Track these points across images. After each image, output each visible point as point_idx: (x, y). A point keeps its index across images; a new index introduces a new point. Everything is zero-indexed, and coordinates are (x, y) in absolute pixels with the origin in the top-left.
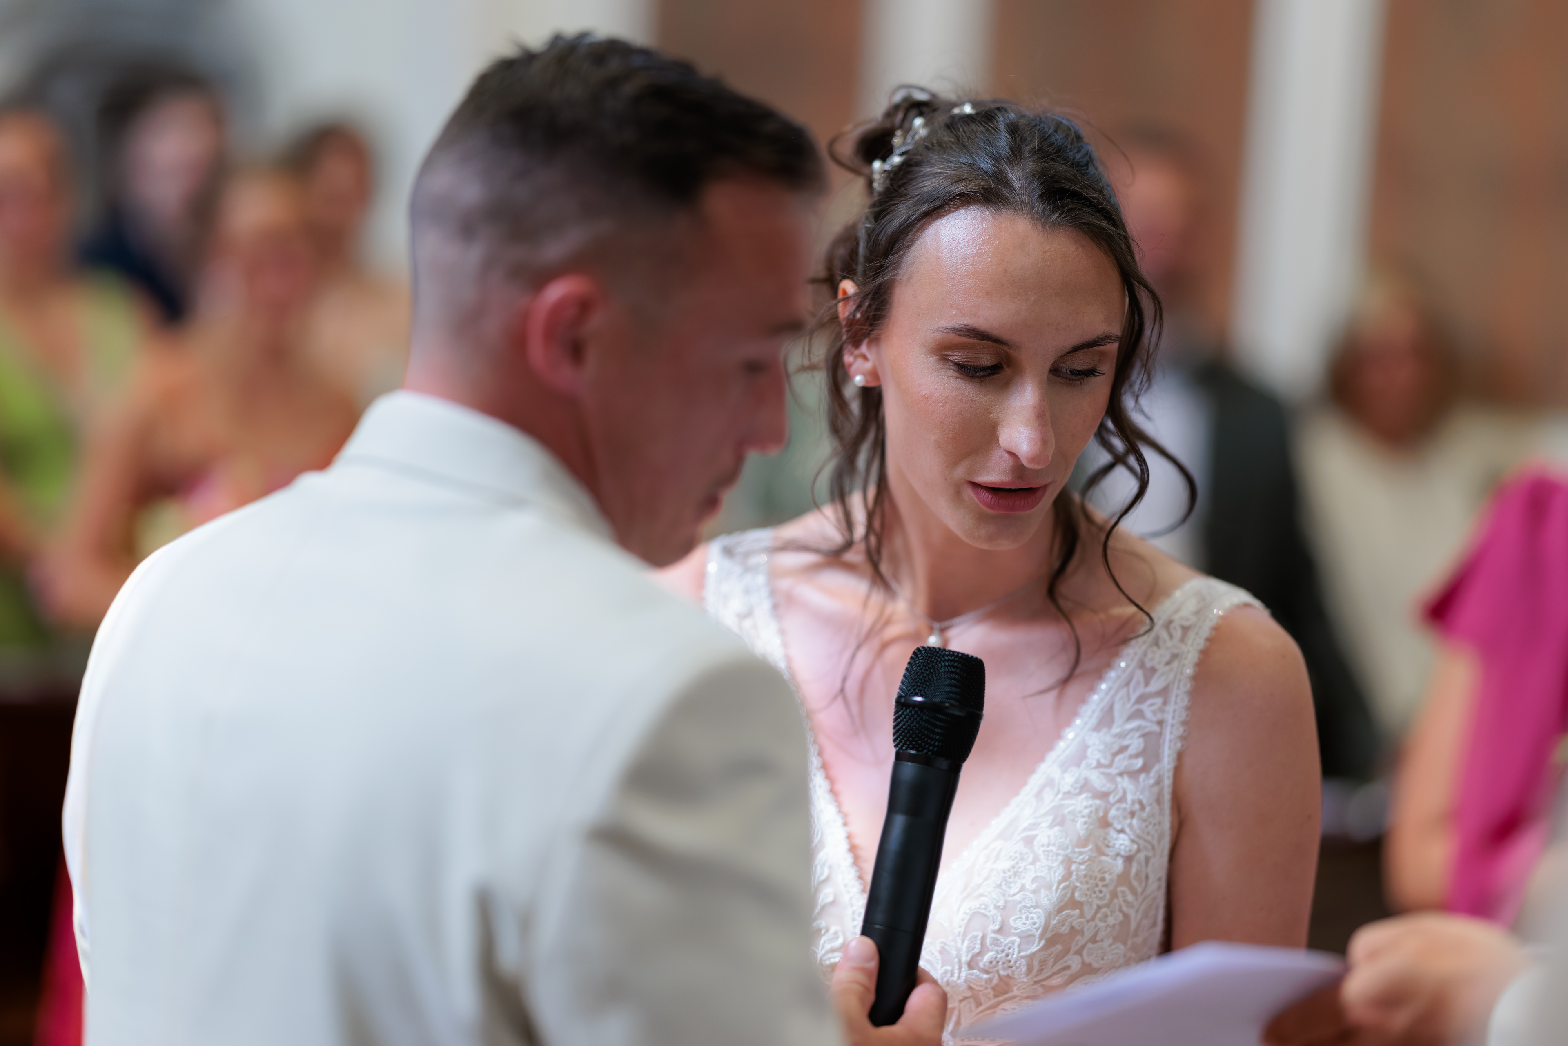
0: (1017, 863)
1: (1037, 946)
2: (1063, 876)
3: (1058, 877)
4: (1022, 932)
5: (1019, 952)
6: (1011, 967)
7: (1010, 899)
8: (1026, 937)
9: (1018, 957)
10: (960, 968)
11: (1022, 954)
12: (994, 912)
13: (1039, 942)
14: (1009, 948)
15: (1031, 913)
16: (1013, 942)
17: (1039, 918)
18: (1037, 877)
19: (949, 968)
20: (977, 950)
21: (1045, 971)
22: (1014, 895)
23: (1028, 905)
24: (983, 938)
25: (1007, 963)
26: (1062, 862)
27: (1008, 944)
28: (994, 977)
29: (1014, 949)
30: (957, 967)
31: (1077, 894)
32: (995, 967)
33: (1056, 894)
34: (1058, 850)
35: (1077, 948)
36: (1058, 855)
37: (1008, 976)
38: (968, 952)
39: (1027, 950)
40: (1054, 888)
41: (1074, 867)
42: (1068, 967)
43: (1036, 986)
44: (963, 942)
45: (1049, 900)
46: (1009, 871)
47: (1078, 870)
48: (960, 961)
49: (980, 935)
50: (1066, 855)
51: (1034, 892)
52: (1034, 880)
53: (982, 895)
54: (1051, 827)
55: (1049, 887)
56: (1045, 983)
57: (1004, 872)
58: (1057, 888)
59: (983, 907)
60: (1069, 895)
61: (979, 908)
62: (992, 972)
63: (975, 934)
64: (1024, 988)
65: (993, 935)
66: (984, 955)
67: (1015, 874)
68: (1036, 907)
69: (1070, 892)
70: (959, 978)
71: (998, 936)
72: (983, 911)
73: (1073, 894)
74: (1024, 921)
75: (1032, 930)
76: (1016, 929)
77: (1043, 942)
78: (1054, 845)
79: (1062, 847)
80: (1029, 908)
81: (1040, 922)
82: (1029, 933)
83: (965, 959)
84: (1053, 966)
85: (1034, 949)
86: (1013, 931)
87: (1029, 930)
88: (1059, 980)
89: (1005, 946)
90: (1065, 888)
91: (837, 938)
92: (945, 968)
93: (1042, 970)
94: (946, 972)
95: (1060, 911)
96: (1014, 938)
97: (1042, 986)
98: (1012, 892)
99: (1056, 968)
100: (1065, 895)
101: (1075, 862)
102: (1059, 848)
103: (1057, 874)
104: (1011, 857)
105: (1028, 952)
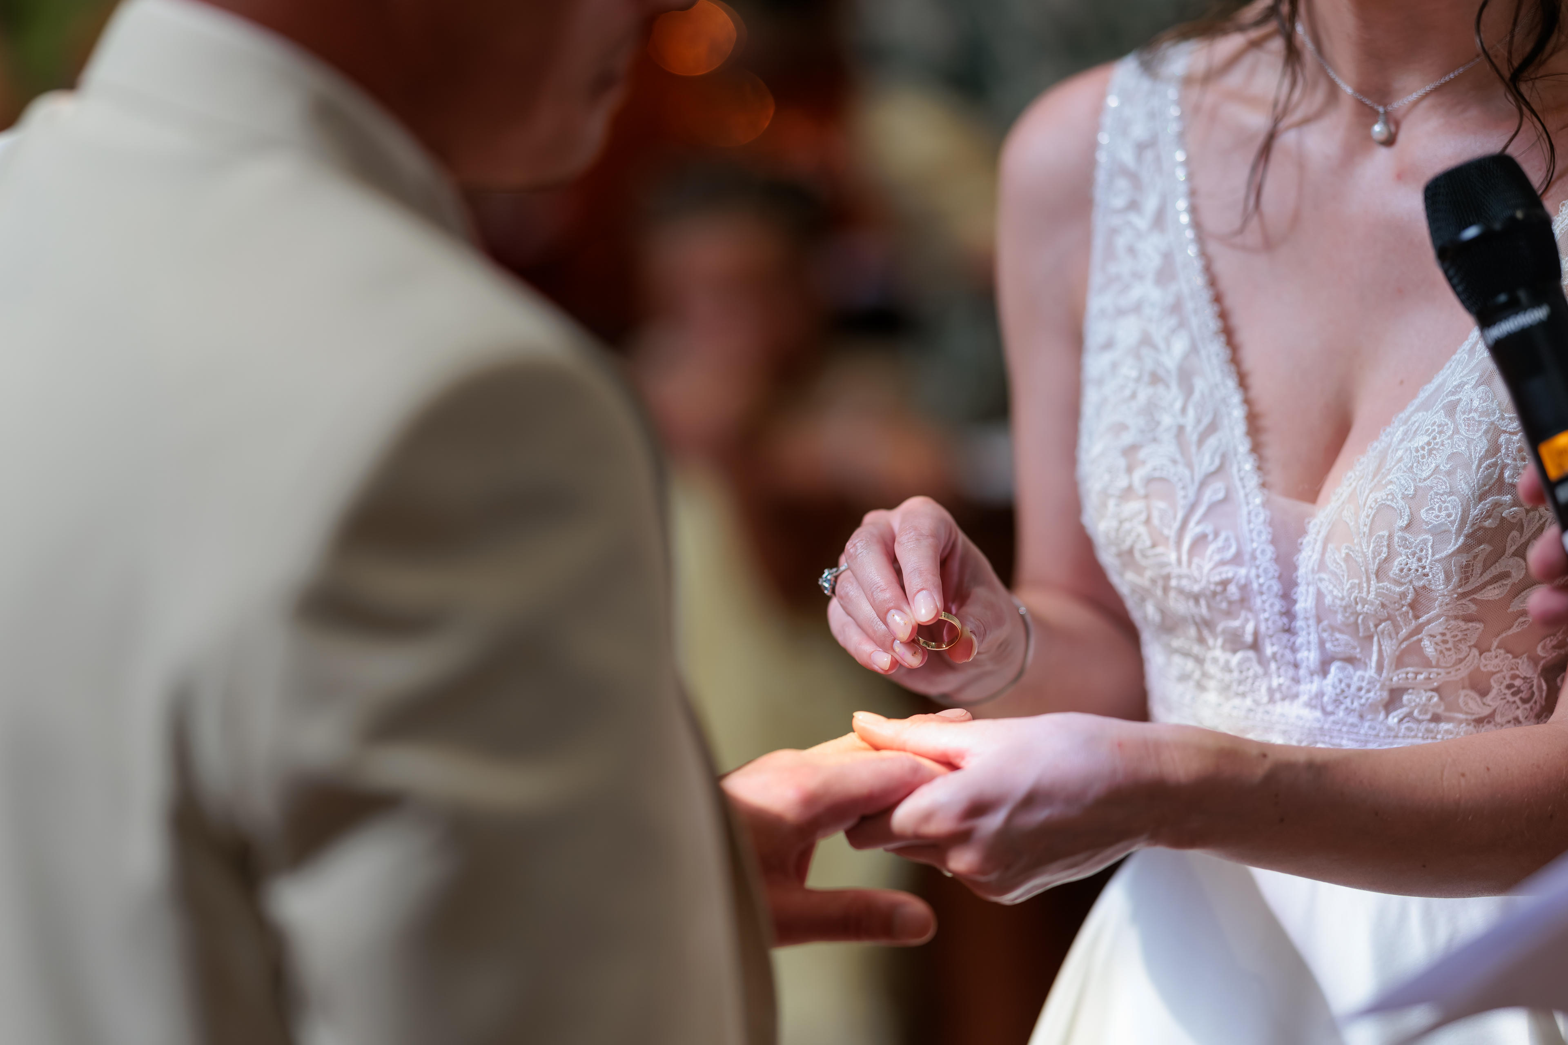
0: (1435, 438)
1: (1455, 545)
2: (1487, 451)
3: (1480, 451)
4: (1435, 527)
5: (1433, 555)
6: (1426, 575)
7: (1421, 485)
8: (1439, 532)
9: (1432, 561)
10: (1368, 580)
11: (1437, 557)
12: (1402, 503)
13: (1457, 540)
14: (1421, 550)
15: (1444, 502)
16: (1425, 542)
17: (1454, 507)
18: (1453, 454)
19: (1356, 581)
20: (1384, 555)
21: (1472, 580)
22: (1425, 480)
23: (1441, 492)
24: (1390, 537)
25: (1420, 570)
26: (1486, 432)
27: (1419, 544)
28: (1408, 589)
29: (1427, 550)
30: (1364, 579)
31: (1507, 474)
32: (1407, 575)
33: (1477, 475)
34: (1479, 417)
35: (1514, 548)
36: (1480, 422)
37: (1424, 587)
38: (1374, 558)
39: (1442, 551)
40: (1474, 467)
41: (1502, 438)
42: (1506, 575)
43: (1463, 601)
44: (1369, 546)
45: (1467, 483)
46: (1423, 448)
47: (1508, 442)
48: (1367, 571)
49: (1386, 533)
50: (1492, 423)
51: (1449, 473)
52: (1449, 458)
53: (1391, 482)
54: (1475, 387)
55: (1468, 466)
56: (1477, 596)
57: (1417, 451)
58: (1479, 467)
59: (1390, 497)
60: (1496, 476)
61: (1387, 499)
62: (1405, 584)
63: (1381, 533)
64: (1447, 604)
65: (1400, 533)
66: (1393, 562)
67: (1430, 452)
68: (1451, 493)
69: (1497, 471)
70: (1368, 592)
71: (1407, 535)
72: (1389, 503)
73: (1501, 474)
74: (1436, 513)
75: (1447, 524)
76: (1427, 523)
77: (1461, 540)
78: (1476, 410)
79: (1486, 413)
80: (1442, 495)
81: (1456, 514)
82: (1443, 528)
83: (1373, 567)
84: (1481, 574)
85: (1451, 548)
86: (1425, 527)
87: (1442, 524)
88: (1497, 591)
89: (1416, 547)
90: (1489, 467)
91: (1229, 547)
92: (1351, 581)
93: (1467, 578)
94: (1353, 587)
95: (1482, 497)
96: (1426, 536)
97: (1474, 601)
98: (1424, 475)
99: (1487, 577)
100: (1490, 476)
101: (1505, 432)
102: (1482, 414)
103: (1478, 449)
104: (1428, 430)
105: (1444, 554)
